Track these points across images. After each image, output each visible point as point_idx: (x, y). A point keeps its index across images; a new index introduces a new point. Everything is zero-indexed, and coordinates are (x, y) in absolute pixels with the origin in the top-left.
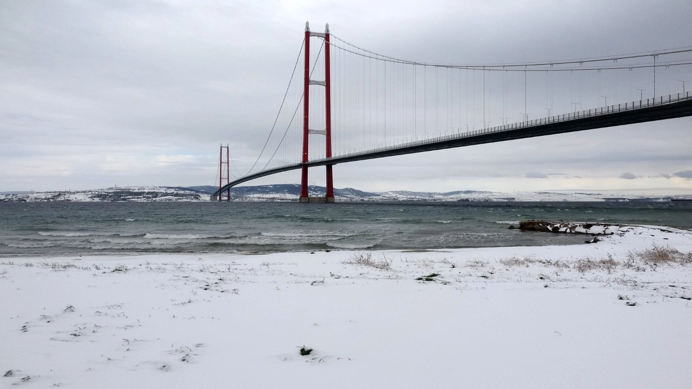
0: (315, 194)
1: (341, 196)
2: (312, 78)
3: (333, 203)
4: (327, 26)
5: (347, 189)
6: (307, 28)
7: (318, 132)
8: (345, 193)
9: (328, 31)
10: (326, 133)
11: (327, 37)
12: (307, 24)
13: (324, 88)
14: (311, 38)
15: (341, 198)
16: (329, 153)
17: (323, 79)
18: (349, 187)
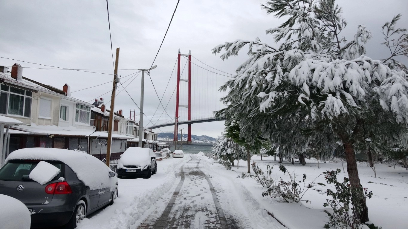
0: (184, 139)
1: (200, 140)
2: (181, 78)
3: (191, 144)
4: (190, 51)
5: (203, 136)
6: (179, 52)
7: (184, 106)
8: (202, 138)
9: (190, 53)
10: (188, 107)
11: (190, 57)
12: (179, 50)
13: (188, 83)
14: (181, 57)
15: (199, 141)
16: (189, 118)
17: (187, 78)
18: (204, 135)
